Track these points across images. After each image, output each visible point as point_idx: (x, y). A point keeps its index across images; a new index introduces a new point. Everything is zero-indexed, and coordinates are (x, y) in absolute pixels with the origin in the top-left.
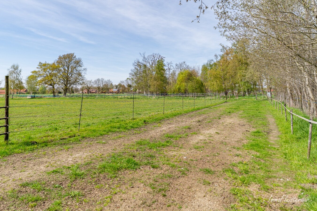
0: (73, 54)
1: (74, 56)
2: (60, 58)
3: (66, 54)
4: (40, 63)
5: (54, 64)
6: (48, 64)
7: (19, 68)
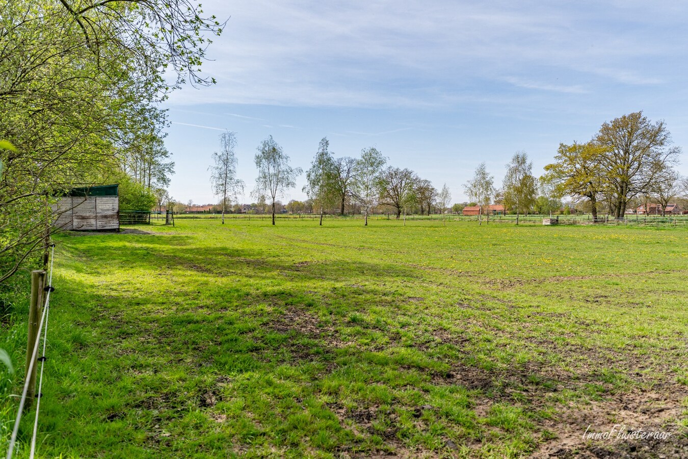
0: (640, 114)
1: (642, 117)
2: (606, 129)
3: (620, 117)
4: (562, 145)
5: (590, 145)
6: (579, 146)
7: (528, 162)
